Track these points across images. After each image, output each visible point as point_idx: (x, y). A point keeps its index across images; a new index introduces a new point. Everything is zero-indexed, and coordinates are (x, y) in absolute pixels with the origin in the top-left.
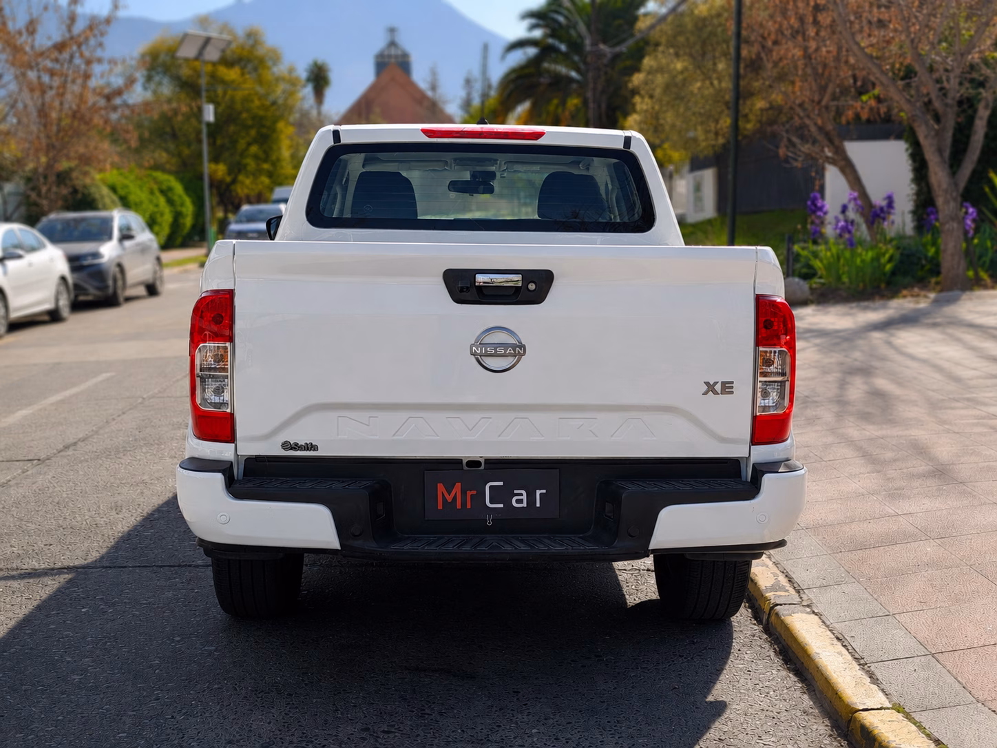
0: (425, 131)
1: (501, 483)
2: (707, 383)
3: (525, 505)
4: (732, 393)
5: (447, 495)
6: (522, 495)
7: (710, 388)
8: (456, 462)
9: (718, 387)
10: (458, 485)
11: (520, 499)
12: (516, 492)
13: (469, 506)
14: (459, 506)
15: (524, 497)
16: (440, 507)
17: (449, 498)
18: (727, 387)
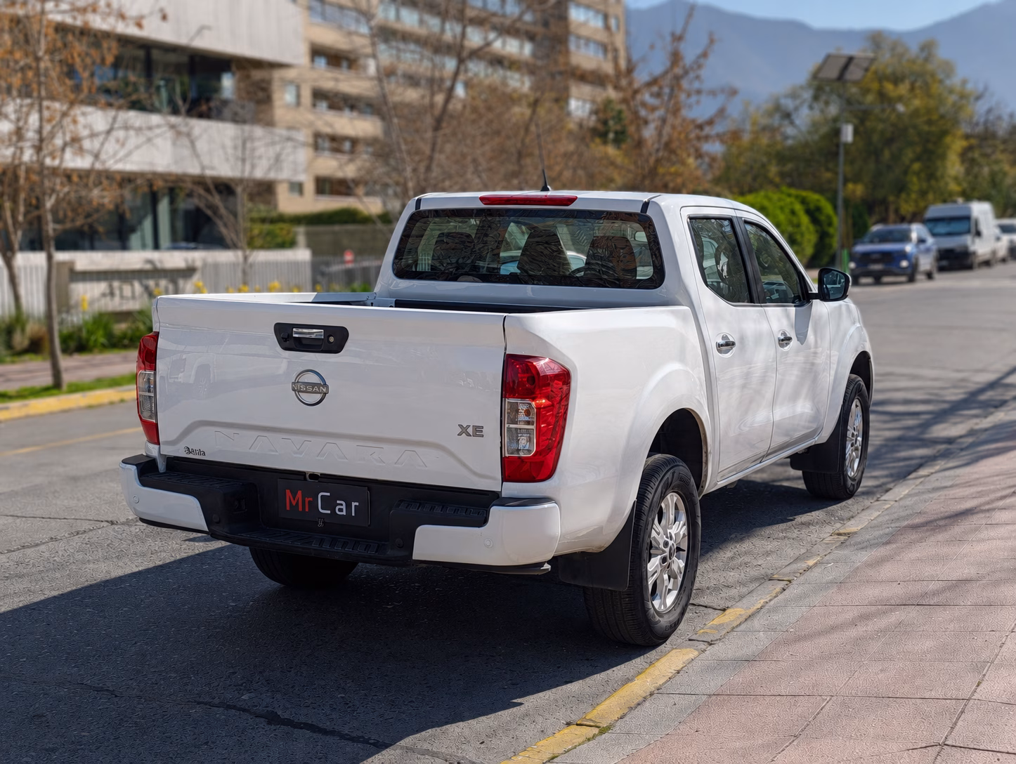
0: (482, 199)
1: (328, 494)
2: (461, 426)
3: (344, 513)
4: (483, 436)
5: (292, 500)
6: (342, 505)
7: (464, 430)
8: (302, 474)
9: (470, 430)
10: (300, 492)
11: (341, 509)
12: (338, 502)
13: (307, 510)
14: (300, 509)
15: (344, 507)
16: (288, 508)
17: (294, 503)
18: (478, 431)
